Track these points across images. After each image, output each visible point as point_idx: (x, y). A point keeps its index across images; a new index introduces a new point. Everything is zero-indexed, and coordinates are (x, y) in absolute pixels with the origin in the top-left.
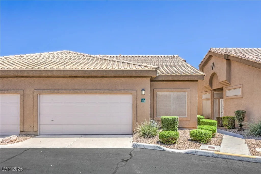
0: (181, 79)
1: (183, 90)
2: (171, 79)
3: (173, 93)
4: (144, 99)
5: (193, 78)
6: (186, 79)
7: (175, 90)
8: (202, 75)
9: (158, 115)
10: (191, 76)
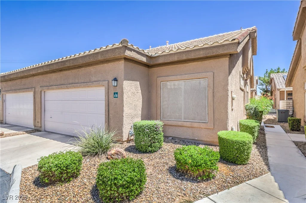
0: (192, 56)
1: (199, 75)
2: (176, 59)
3: (184, 82)
4: (117, 93)
5: (214, 50)
6: (201, 54)
7: (186, 76)
8: (233, 42)
9: (163, 117)
10: (210, 47)
